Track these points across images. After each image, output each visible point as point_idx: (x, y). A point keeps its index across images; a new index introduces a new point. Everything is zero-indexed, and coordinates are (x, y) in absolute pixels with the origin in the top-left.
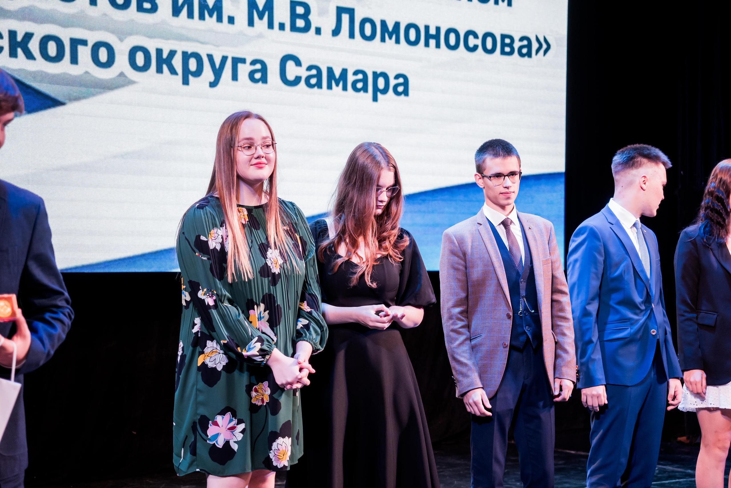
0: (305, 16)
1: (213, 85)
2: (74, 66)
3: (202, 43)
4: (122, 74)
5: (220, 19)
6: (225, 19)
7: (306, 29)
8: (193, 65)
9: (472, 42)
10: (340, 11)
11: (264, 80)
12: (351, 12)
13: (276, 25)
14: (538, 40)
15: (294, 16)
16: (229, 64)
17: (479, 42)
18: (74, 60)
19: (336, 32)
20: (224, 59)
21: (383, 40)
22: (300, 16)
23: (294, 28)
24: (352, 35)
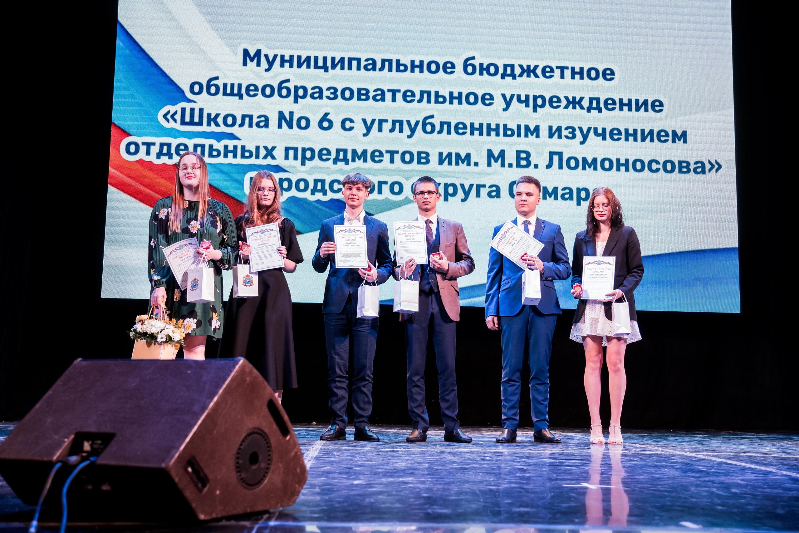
0: (527, 159)
1: (463, 200)
2: (380, 195)
3: (457, 178)
4: (407, 198)
5: (469, 164)
6: (472, 163)
7: (528, 165)
8: (451, 190)
9: (654, 166)
10: (552, 154)
11: (498, 196)
12: (560, 154)
13: (506, 164)
14: (710, 162)
15: (519, 158)
16: (474, 188)
17: (660, 166)
18: (380, 192)
19: (549, 166)
20: (471, 186)
21: (584, 168)
22: (523, 159)
23: (519, 165)
24: (561, 167)
